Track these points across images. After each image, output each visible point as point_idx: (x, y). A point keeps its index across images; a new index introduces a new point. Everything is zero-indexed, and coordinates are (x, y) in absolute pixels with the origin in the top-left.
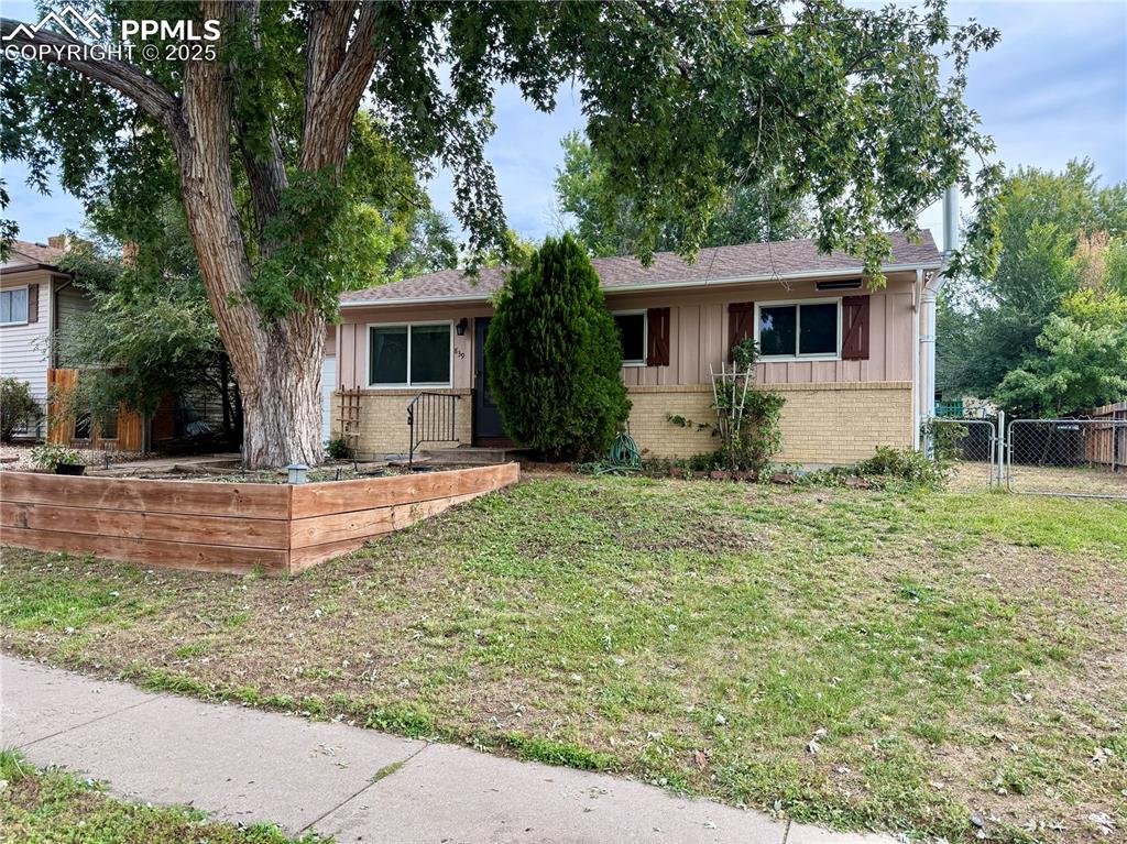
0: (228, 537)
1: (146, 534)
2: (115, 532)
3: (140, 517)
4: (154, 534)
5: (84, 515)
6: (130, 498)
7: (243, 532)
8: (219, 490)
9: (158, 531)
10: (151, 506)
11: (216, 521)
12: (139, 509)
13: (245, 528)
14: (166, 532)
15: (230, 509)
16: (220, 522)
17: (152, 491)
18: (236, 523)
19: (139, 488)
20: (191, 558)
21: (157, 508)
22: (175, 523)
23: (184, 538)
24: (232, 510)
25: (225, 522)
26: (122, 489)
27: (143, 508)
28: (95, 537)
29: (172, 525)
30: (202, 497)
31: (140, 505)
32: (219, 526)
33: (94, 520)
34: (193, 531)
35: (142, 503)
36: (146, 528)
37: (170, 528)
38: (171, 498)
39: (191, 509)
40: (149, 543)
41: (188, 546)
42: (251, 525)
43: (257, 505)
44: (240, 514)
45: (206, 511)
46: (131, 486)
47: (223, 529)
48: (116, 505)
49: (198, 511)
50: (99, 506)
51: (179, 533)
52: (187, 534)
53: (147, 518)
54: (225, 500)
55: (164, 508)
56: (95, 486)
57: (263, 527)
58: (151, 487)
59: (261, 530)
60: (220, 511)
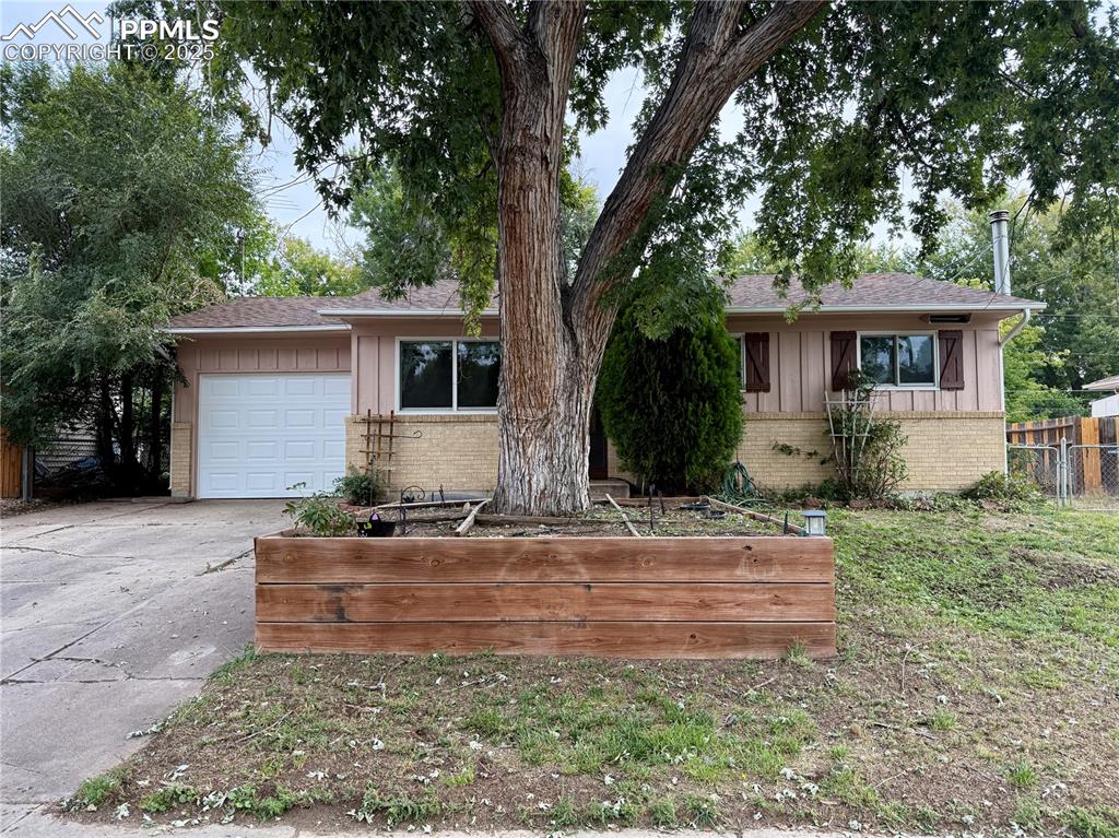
0: (739, 609)
1: (593, 613)
2: (533, 614)
3: (580, 590)
4: (605, 613)
5: (472, 593)
6: (559, 564)
7: (764, 601)
8: (720, 548)
9: (614, 608)
10: (600, 575)
11: (717, 589)
12: (577, 578)
13: (767, 596)
14: (627, 608)
15: (738, 572)
16: (725, 590)
17: (601, 552)
18: (752, 591)
19: (576, 549)
20: (673, 643)
21: (610, 575)
22: (644, 594)
23: (663, 615)
24: (742, 573)
25: (731, 590)
26: (545, 552)
27: (586, 577)
28: (493, 625)
29: (639, 598)
30: (687, 558)
31: (579, 573)
32: (720, 596)
33: (490, 600)
34: (677, 604)
35: (583, 571)
36: (591, 605)
37: (635, 602)
38: (634, 561)
39: (670, 574)
40: (595, 626)
41: (670, 626)
42: (776, 592)
43: (783, 564)
44: (757, 577)
45: (698, 576)
46: (563, 548)
47: (726, 599)
48: (534, 575)
49: (684, 576)
50: (499, 579)
51: (652, 609)
52: (667, 610)
53: (593, 591)
54: (729, 560)
55: (624, 576)
56: (492, 551)
57: (796, 593)
58: (599, 548)
59: (792, 598)
60: (722, 575)
